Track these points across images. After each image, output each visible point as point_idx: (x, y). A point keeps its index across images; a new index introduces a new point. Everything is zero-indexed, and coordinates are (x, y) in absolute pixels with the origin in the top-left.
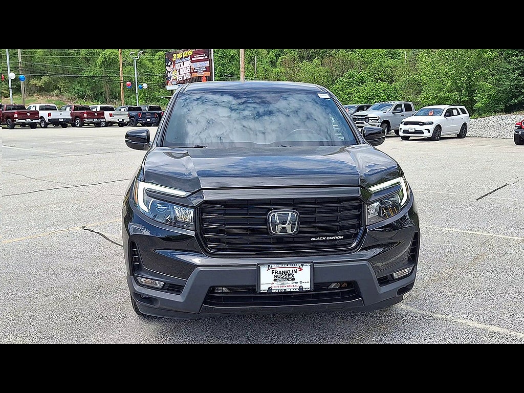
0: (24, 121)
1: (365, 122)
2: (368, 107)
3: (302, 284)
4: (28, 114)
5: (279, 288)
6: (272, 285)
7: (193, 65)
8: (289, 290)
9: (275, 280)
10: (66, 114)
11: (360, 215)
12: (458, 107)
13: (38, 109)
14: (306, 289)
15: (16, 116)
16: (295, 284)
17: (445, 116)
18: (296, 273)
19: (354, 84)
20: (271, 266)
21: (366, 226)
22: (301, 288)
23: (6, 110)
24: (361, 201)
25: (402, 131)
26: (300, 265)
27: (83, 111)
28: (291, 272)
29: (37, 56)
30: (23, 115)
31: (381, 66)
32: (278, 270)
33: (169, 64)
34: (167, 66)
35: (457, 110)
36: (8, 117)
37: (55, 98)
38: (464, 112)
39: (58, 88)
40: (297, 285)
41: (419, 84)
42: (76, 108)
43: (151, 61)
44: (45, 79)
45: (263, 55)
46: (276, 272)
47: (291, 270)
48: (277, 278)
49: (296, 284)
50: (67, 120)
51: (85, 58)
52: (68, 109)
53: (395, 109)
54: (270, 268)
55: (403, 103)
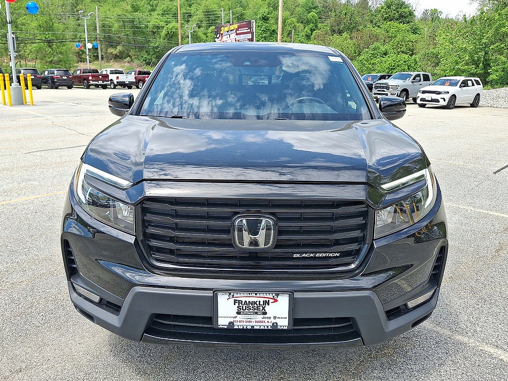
0: (96, 83)
1: (385, 90)
2: (389, 76)
3: (277, 320)
4: (100, 77)
5: (245, 324)
6: (235, 319)
7: (238, 37)
8: (258, 327)
9: (238, 313)
10: (131, 78)
11: (366, 224)
12: (473, 79)
13: (108, 73)
14: (282, 328)
15: (90, 78)
16: (266, 320)
17: (460, 87)
18: (269, 305)
19: (378, 55)
20: (232, 294)
21: (373, 240)
22: (275, 325)
23: (83, 73)
24: (368, 206)
25: (419, 99)
26: (274, 295)
27: (145, 76)
28: (262, 303)
29: (113, 29)
30: (96, 78)
31: (403, 40)
32: (244, 300)
33: (218, 37)
34: (216, 38)
35: (472, 82)
36: (84, 79)
37: (127, 64)
38: (478, 83)
39: (130, 56)
40: (270, 321)
41: (436, 57)
42: (140, 73)
43: (205, 34)
44: (119, 48)
45: (300, 30)
46: (240, 302)
47: (262, 300)
48: (242, 310)
49: (268, 320)
50: (132, 83)
51: (152, 31)
52: (133, 73)
53: (414, 79)
54: (231, 296)
55: (421, 73)
